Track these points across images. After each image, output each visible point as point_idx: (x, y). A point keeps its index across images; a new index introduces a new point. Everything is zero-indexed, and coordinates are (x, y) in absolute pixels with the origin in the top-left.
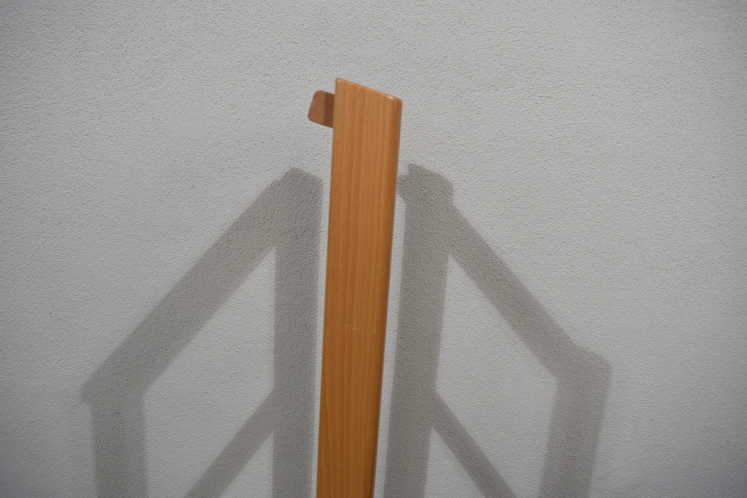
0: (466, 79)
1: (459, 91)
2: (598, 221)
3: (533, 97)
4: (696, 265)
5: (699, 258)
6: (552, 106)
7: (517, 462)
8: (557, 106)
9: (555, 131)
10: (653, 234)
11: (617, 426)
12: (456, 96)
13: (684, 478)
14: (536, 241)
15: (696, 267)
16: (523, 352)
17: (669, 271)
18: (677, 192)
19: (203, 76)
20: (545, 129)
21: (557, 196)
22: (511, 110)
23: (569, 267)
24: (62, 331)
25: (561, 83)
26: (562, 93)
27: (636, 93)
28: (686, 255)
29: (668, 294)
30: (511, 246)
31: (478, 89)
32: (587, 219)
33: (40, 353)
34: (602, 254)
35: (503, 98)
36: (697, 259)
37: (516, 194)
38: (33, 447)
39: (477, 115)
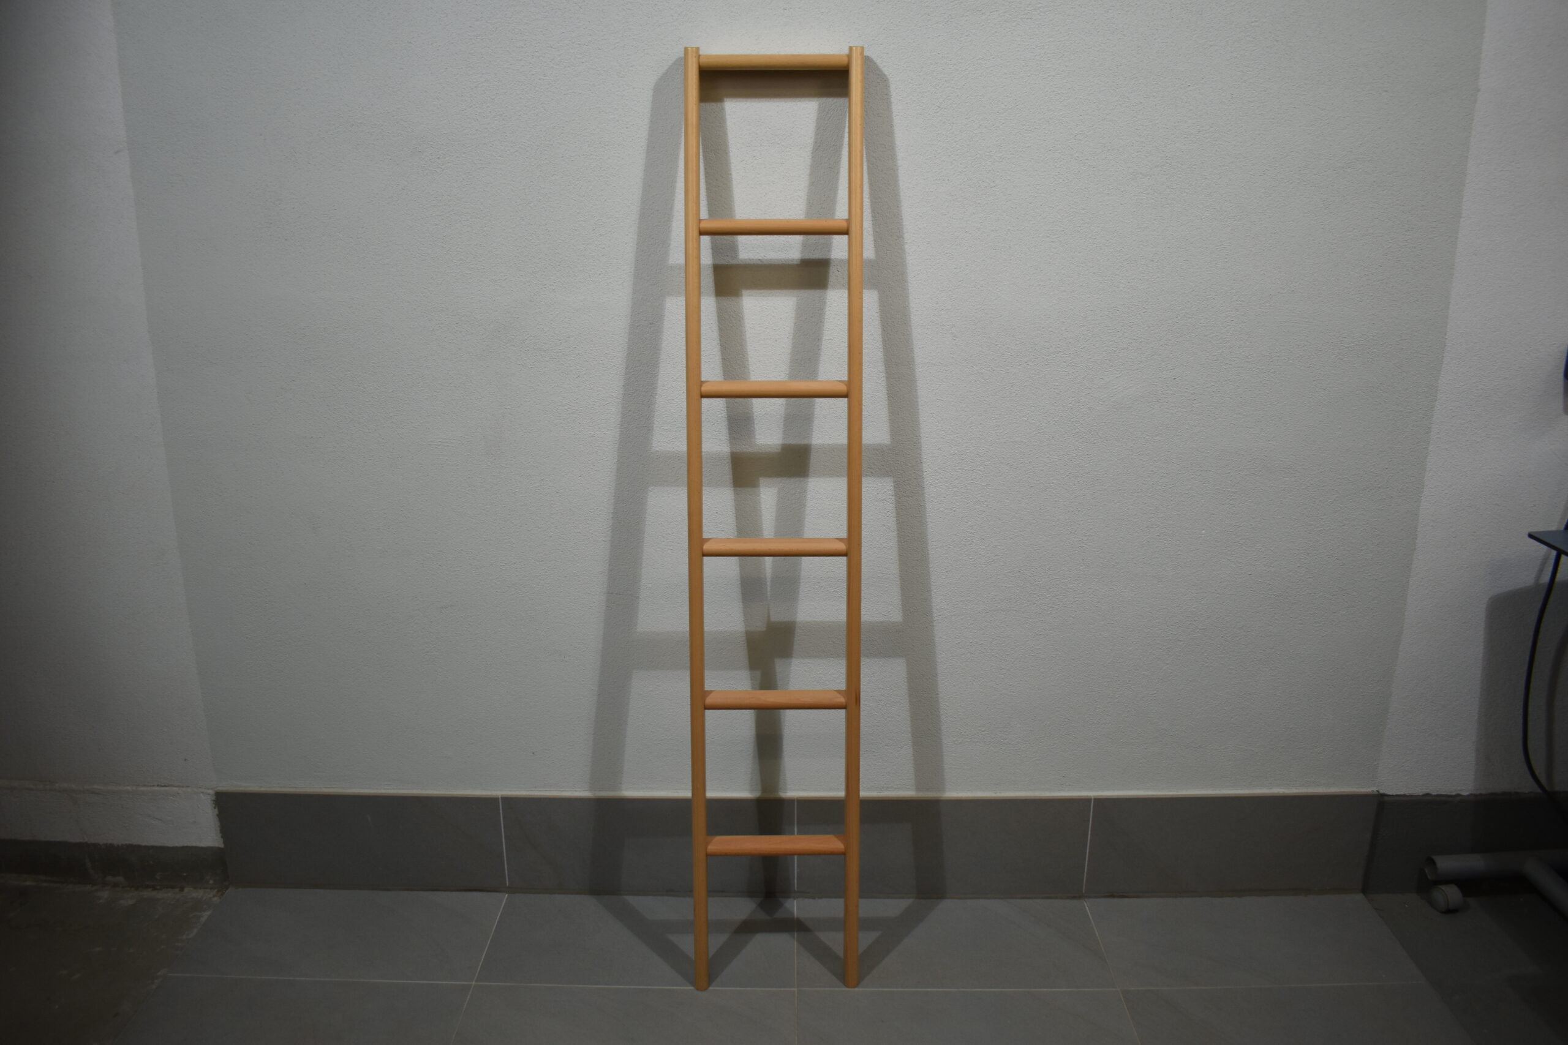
0: (956, 6)
1: (950, 17)
2: (1081, 130)
3: (1015, 19)
4: (1179, 171)
5: (1182, 164)
6: (1032, 26)
7: (1019, 367)
8: (1037, 26)
9: (1037, 49)
10: (1134, 141)
11: (1114, 332)
12: (947, 21)
13: (1189, 391)
14: (1024, 150)
15: (1179, 173)
16: (1018, 256)
17: (1153, 176)
18: (1154, 102)
19: (732, 12)
20: (1027, 47)
21: (1041, 107)
22: (996, 32)
23: (1057, 174)
24: (604, 246)
25: (1040, 5)
26: (1042, 14)
27: (1110, 11)
28: (1168, 161)
29: (1153, 199)
30: (1001, 154)
31: (965, 14)
32: (1071, 129)
33: (582, 269)
34: (1087, 161)
35: (989, 21)
36: (1179, 165)
37: (1004, 107)
38: (570, 362)
39: (966, 37)
